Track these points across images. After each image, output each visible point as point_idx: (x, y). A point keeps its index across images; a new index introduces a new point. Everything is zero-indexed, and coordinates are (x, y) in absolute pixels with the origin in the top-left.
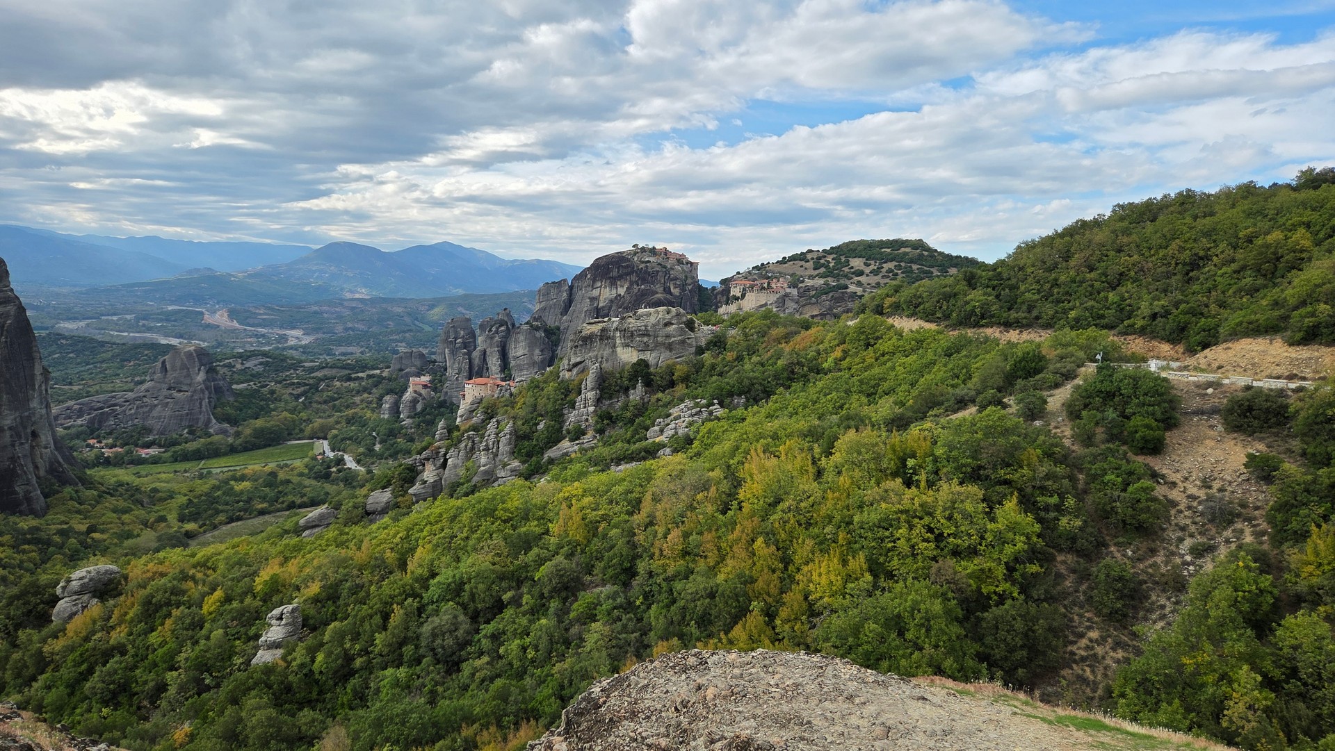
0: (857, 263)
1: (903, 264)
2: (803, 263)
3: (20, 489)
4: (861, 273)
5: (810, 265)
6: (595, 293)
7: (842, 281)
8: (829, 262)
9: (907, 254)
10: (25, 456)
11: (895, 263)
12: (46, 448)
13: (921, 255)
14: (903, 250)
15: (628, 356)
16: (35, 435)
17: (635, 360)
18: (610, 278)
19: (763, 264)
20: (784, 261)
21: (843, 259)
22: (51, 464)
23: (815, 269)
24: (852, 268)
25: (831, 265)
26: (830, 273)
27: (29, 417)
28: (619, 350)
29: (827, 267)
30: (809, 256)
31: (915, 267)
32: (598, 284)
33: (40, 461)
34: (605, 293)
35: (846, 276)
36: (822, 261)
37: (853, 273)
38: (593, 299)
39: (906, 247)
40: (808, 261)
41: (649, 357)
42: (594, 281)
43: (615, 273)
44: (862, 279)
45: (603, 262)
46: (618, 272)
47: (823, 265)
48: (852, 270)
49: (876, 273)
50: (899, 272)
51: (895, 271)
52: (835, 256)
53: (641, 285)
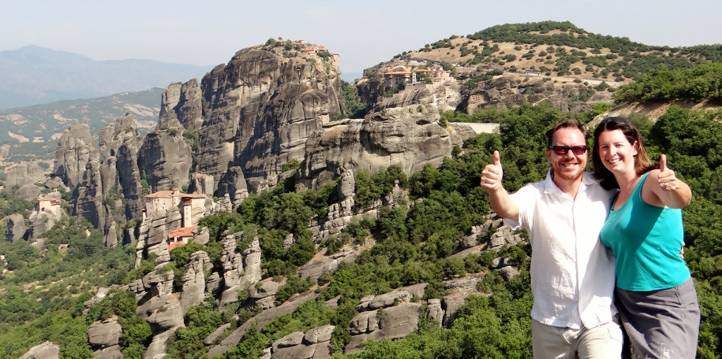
0: (507, 47)
1: (555, 47)
2: (448, 49)
4: (513, 58)
5: (456, 52)
7: (495, 66)
8: (476, 47)
9: (557, 35)
11: (545, 46)
13: (571, 36)
14: (551, 33)
18: (252, 75)
19: (404, 53)
20: (427, 49)
21: (491, 44)
23: (462, 56)
24: (503, 53)
25: (480, 50)
26: (480, 59)
29: (476, 53)
30: (453, 42)
31: (568, 49)
34: (248, 92)
35: (498, 61)
36: (469, 47)
37: (504, 58)
38: (234, 99)
39: (555, 28)
40: (453, 48)
41: (403, 158)
42: (235, 80)
44: (515, 63)
45: (244, 58)
46: (261, 67)
47: (469, 52)
48: (504, 55)
49: (528, 56)
50: (553, 55)
51: (549, 55)
52: (482, 41)
53: (288, 81)
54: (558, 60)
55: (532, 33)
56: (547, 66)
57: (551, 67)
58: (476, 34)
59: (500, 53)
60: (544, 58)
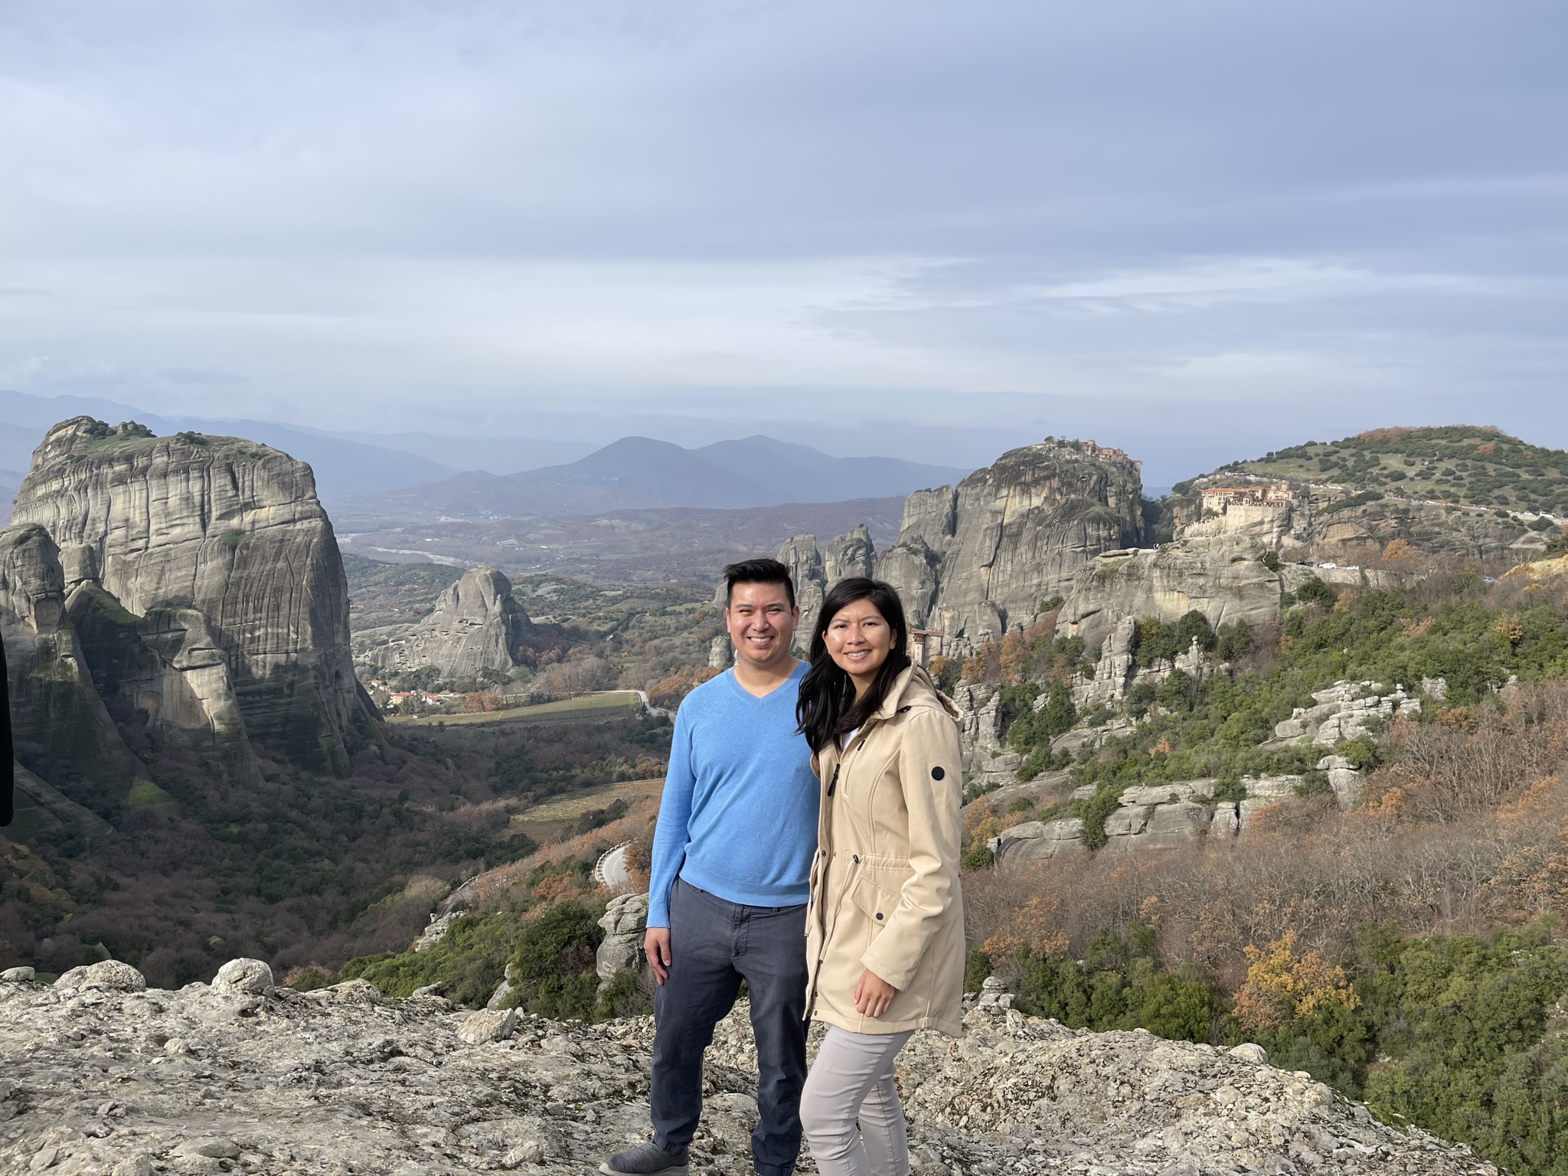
0: (1394, 462)
1: (1469, 463)
2: (1302, 461)
3: (324, 742)
4: (1401, 476)
5: (1313, 463)
6: (999, 504)
7: (1371, 488)
8: (1344, 460)
9: (1475, 447)
10: (329, 702)
11: (1455, 461)
12: (349, 692)
13: (1498, 451)
14: (1465, 442)
15: (1173, 605)
16: (338, 675)
17: (1184, 611)
18: (1021, 483)
19: (1236, 463)
20: (1269, 459)
21: (1367, 455)
22: (354, 711)
23: (1323, 470)
24: (1385, 468)
25: (1350, 463)
26: (1347, 476)
27: (333, 654)
28: (1158, 596)
29: (1343, 467)
30: (1311, 451)
31: (1491, 468)
32: (1004, 492)
33: (342, 707)
34: (1014, 504)
35: (1375, 480)
36: (1334, 458)
37: (1386, 477)
38: (995, 513)
39: (1473, 436)
40: (1310, 458)
41: (1207, 607)
42: (998, 488)
43: (1028, 478)
44: (1401, 484)
45: (1011, 461)
46: (1033, 475)
47: (1336, 465)
48: (1385, 472)
49: (1425, 475)
50: (1464, 474)
51: (1458, 473)
52: (1354, 451)
53: (1069, 494)
54: (1472, 483)
55: (1433, 442)
56: (1452, 490)
57: (1462, 492)
58: (1347, 440)
59: (1382, 469)
60: (1450, 478)
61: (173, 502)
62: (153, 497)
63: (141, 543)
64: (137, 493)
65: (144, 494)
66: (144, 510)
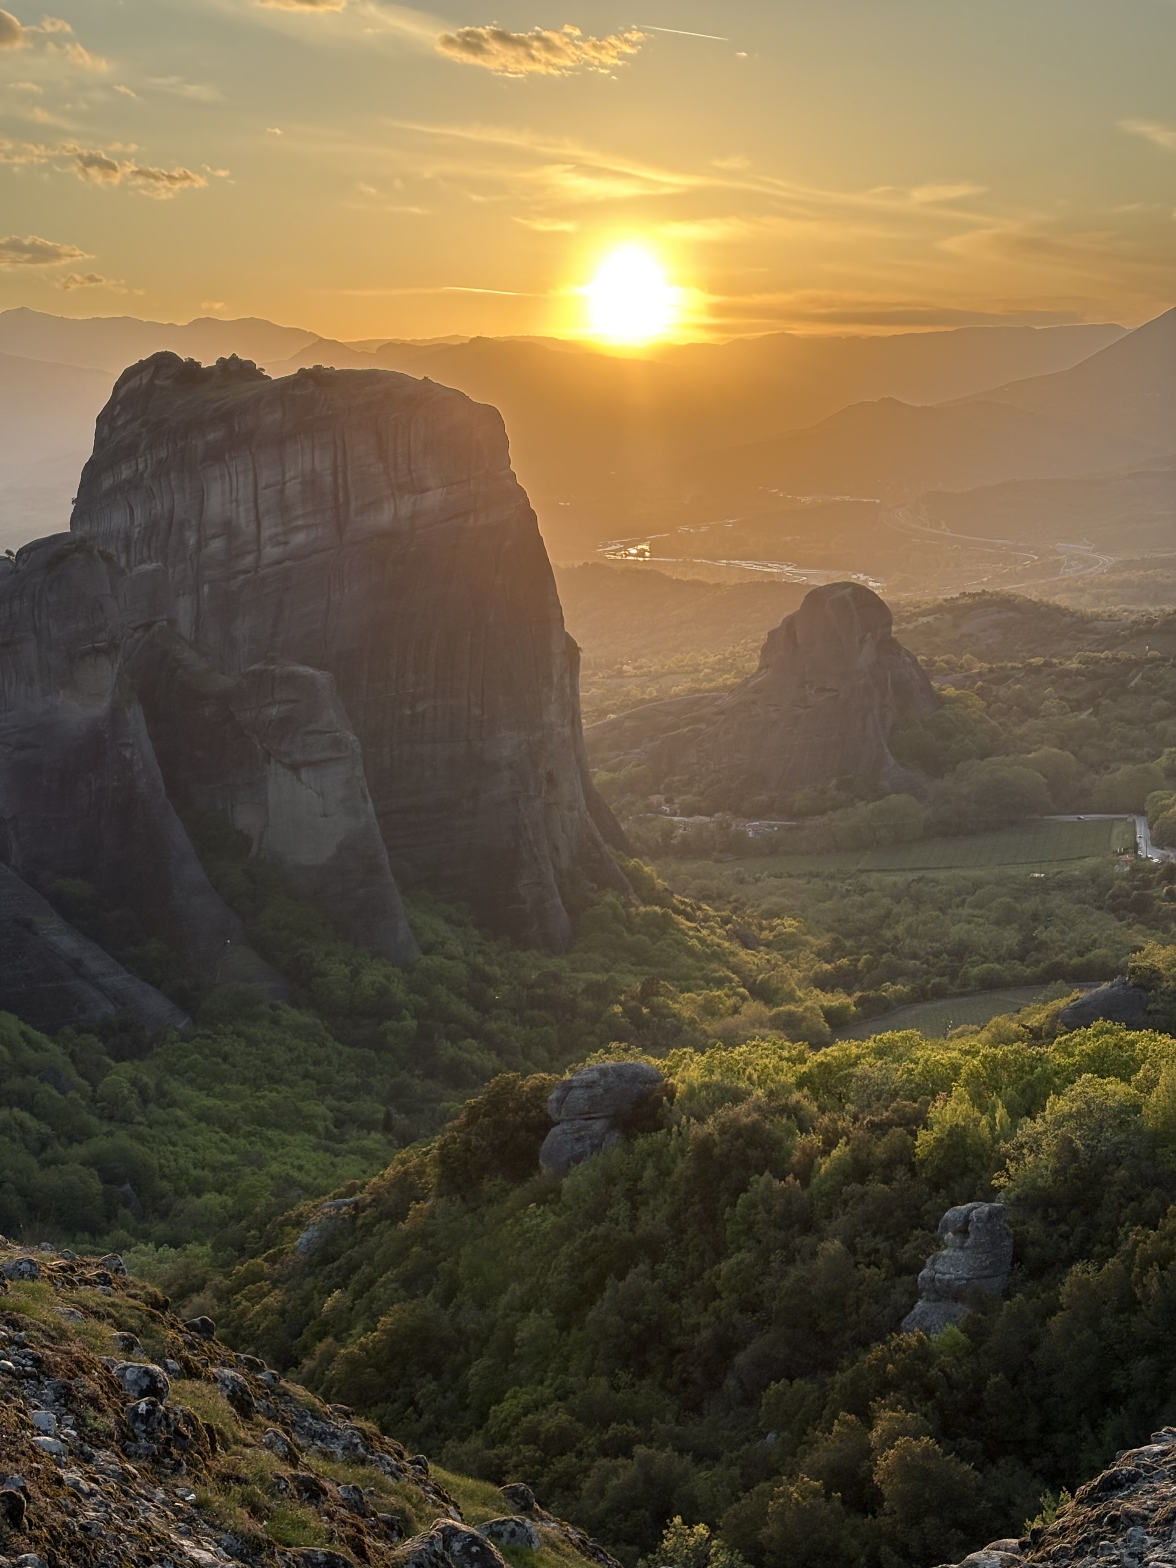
3: (526, 892)
10: (536, 825)
12: (572, 808)
22: (581, 843)
27: (542, 743)
33: (561, 837)
61: (293, 488)
62: (262, 483)
63: (248, 561)
64: (241, 478)
65: (251, 478)
66: (251, 505)
